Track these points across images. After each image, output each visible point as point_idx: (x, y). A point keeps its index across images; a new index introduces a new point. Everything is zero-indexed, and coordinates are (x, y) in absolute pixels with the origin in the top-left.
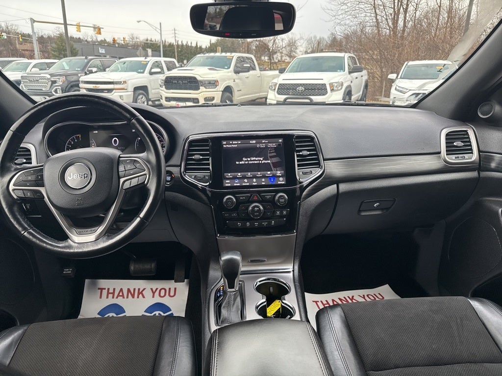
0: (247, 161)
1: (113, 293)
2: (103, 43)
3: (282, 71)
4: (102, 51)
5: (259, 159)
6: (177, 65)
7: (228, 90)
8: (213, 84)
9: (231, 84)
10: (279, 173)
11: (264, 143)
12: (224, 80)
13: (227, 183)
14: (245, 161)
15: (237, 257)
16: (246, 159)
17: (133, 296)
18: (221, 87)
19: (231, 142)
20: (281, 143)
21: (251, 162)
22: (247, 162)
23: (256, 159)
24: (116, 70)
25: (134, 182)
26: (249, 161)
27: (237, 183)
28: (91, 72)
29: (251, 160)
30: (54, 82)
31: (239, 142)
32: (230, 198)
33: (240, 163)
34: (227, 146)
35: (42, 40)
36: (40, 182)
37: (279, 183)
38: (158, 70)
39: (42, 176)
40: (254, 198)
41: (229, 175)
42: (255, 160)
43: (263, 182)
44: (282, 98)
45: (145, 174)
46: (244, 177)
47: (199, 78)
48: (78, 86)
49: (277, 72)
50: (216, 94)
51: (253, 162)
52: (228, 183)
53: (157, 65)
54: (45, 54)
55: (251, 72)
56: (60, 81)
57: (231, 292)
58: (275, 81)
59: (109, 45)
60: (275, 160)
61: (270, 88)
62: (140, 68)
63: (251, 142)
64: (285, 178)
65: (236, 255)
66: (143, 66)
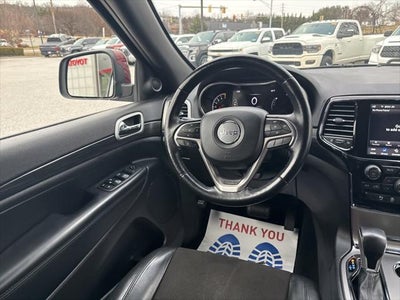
1: (231, 225)
2: (225, 20)
3: (388, 34)
4: (224, 26)
6: (284, 33)
7: (329, 53)
8: (316, 48)
9: (332, 47)
12: (326, 45)
13: (373, 151)
15: (382, 237)
17: (247, 232)
18: (323, 51)
19: (382, 107)
24: (235, 40)
25: (278, 142)
27: (384, 152)
28: (216, 43)
30: (191, 51)
31: (393, 107)
32: (374, 168)
33: (392, 130)
34: (377, 110)
35: (185, 21)
36: (197, 134)
38: (268, 39)
39: (199, 129)
41: (376, 142)
44: (386, 60)
45: (291, 136)
46: (394, 147)
47: (303, 44)
48: (206, 54)
49: (382, 36)
50: (318, 57)
53: (267, 34)
54: (186, 31)
55: (354, 37)
56: (195, 51)
57: (370, 272)
58: (380, 43)
59: (230, 21)
61: (374, 51)
62: (254, 38)
65: (381, 234)
66: (256, 36)
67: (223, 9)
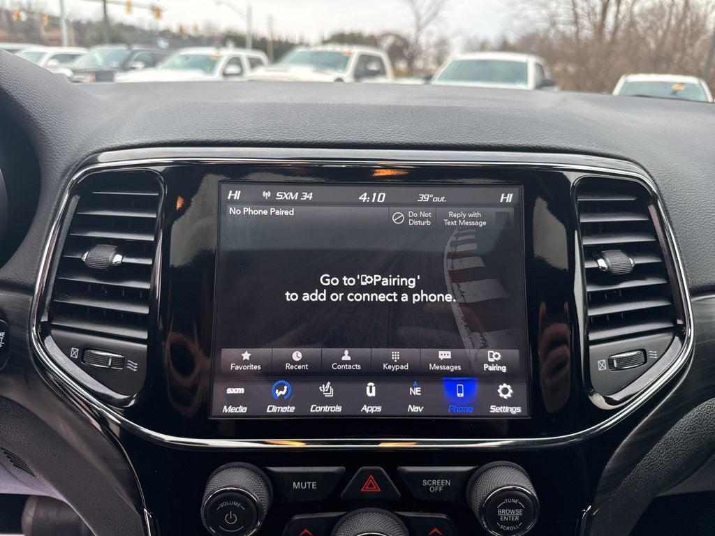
0: (341, 288)
2: (165, 34)
5: (401, 281)
6: (265, 62)
10: (494, 359)
11: (430, 204)
14: (331, 289)
16: (334, 282)
19: (267, 194)
20: (510, 210)
21: (360, 297)
22: (337, 297)
23: (385, 282)
24: (174, 67)
26: (347, 290)
27: (282, 401)
28: (133, 69)
29: (358, 288)
31: (308, 196)
33: (306, 297)
34: (247, 210)
37: (494, 409)
38: (236, 70)
40: (365, 489)
41: (246, 356)
42: (379, 288)
43: (415, 401)
46: (319, 373)
51: (371, 297)
52: (235, 401)
59: (173, 36)
60: (479, 291)
63: (364, 198)
64: (523, 389)
67: (157, 11)
